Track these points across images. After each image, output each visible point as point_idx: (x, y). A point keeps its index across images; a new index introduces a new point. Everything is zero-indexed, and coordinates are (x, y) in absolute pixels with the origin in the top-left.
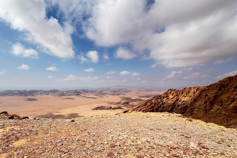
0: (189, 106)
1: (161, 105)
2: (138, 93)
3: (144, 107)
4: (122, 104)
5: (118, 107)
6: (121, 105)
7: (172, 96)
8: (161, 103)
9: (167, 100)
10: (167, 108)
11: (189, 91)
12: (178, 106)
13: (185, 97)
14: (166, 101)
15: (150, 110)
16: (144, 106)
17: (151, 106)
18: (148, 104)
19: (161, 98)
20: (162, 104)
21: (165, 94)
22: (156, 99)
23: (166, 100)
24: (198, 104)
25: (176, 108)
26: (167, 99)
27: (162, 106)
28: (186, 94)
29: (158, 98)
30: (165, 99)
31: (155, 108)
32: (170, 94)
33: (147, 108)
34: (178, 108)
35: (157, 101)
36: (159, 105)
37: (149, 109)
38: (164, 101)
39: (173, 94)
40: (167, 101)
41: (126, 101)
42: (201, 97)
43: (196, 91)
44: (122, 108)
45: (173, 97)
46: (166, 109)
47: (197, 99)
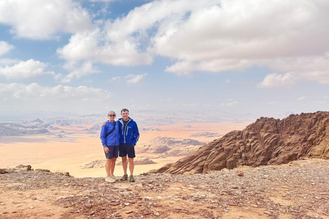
0: (299, 154)
1: (241, 153)
2: (189, 127)
3: (204, 158)
4: (152, 151)
5: (143, 158)
6: (150, 155)
7: (266, 132)
8: (242, 148)
9: (255, 142)
10: (255, 159)
11: (300, 122)
12: (277, 155)
13: (293, 134)
14: (252, 144)
15: (217, 165)
16: (204, 155)
17: (219, 156)
18: (213, 151)
19: (241, 138)
20: (243, 151)
21: (251, 129)
22: (232, 140)
23: (251, 142)
24: (319, 149)
25: (273, 160)
26: (255, 139)
27: (243, 155)
28: (295, 129)
29: (235, 138)
30: (250, 140)
31: (228, 161)
32: (262, 128)
33: (210, 160)
34: (276, 158)
35: (233, 145)
36: (236, 154)
37: (216, 162)
38: (248, 144)
39: (268, 128)
40: (254, 145)
41: (162, 145)
42: (325, 135)
43: (315, 122)
44: (154, 160)
45: (267, 134)
46: (252, 162)
47: (317, 140)
